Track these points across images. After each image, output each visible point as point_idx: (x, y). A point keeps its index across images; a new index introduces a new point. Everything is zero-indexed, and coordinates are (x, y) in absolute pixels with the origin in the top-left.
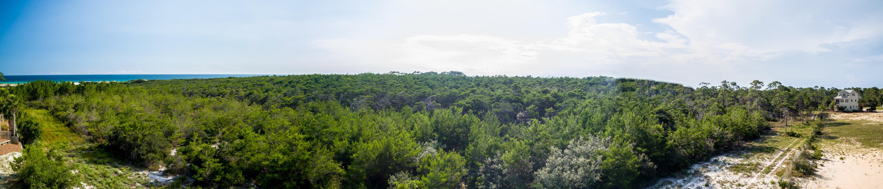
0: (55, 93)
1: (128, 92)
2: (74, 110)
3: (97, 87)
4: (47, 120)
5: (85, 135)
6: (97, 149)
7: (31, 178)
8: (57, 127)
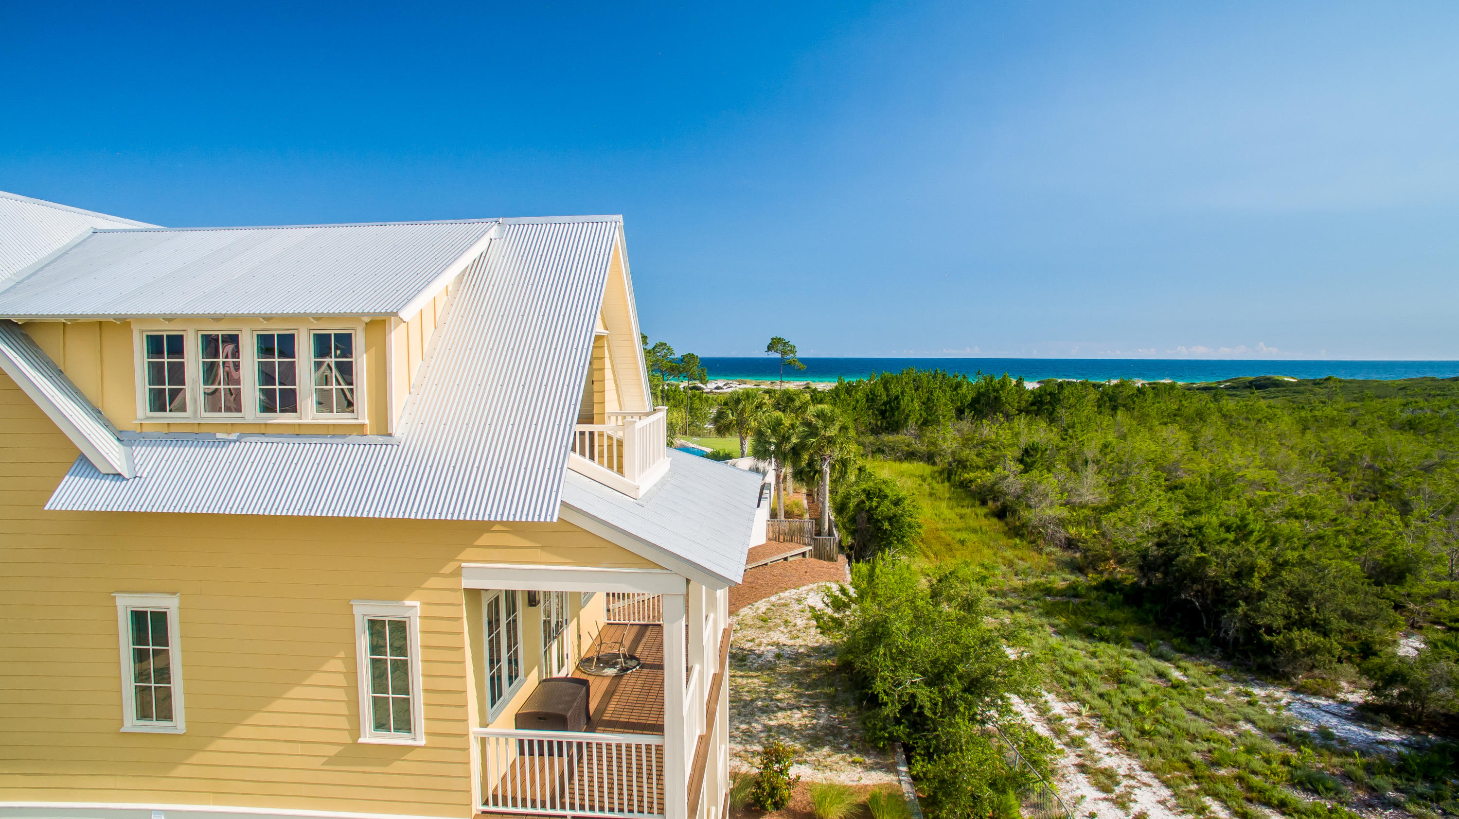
0: (960, 413)
1: (1215, 418)
2: (1022, 467)
3: (1102, 398)
4: (931, 495)
5: (1056, 545)
6: (1094, 594)
7: (878, 655)
8: (962, 517)
